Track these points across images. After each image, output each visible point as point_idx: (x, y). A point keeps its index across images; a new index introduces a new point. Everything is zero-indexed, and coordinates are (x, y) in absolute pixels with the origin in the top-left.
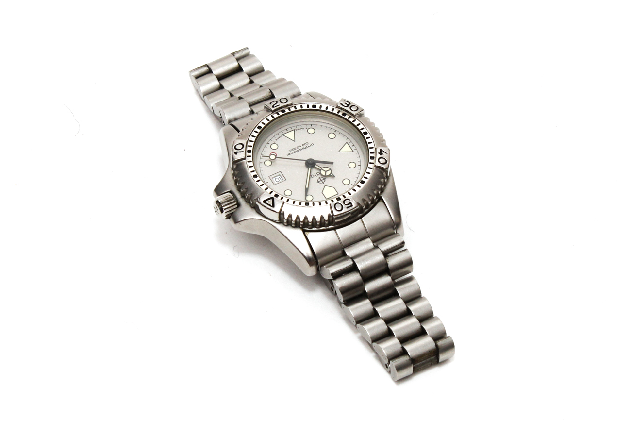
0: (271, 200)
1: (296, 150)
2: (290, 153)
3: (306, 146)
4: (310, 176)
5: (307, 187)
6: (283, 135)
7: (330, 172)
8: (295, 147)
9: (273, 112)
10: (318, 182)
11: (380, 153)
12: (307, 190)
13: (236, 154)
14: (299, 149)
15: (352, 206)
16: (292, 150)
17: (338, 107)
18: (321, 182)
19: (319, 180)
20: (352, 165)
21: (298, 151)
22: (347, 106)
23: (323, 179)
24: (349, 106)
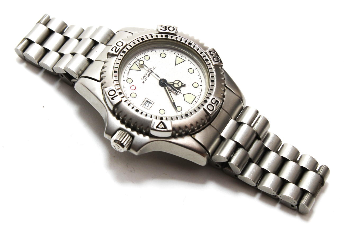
0: (161, 124)
1: (146, 77)
2: (143, 81)
3: (151, 71)
5: (173, 102)
6: (130, 69)
7: (180, 83)
8: (144, 75)
9: (117, 56)
10: (177, 94)
11: (211, 55)
12: (174, 104)
13: (114, 99)
14: (147, 75)
15: (218, 102)
16: (143, 78)
17: (160, 33)
18: (179, 93)
20: (191, 71)
21: (148, 77)
22: (166, 30)
23: (179, 90)
24: (167, 28)
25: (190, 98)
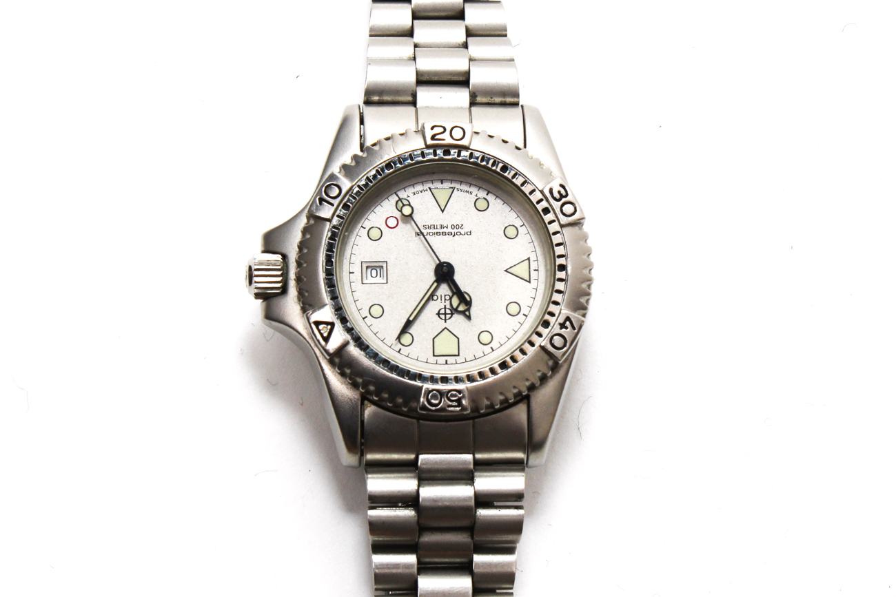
0: (329, 327)
1: (436, 231)
3: (456, 230)
4: (432, 295)
5: (413, 317)
6: (431, 189)
8: (438, 223)
9: (427, 147)
10: (438, 314)
11: (563, 326)
12: (409, 324)
13: (321, 204)
14: (441, 231)
15: (460, 405)
16: (429, 228)
17: (542, 192)
18: (443, 317)
19: (442, 311)
20: (514, 309)
21: (439, 234)
22: (559, 200)
23: (450, 312)
24: (564, 200)
25: (446, 344)
